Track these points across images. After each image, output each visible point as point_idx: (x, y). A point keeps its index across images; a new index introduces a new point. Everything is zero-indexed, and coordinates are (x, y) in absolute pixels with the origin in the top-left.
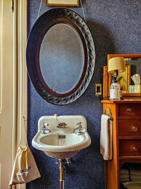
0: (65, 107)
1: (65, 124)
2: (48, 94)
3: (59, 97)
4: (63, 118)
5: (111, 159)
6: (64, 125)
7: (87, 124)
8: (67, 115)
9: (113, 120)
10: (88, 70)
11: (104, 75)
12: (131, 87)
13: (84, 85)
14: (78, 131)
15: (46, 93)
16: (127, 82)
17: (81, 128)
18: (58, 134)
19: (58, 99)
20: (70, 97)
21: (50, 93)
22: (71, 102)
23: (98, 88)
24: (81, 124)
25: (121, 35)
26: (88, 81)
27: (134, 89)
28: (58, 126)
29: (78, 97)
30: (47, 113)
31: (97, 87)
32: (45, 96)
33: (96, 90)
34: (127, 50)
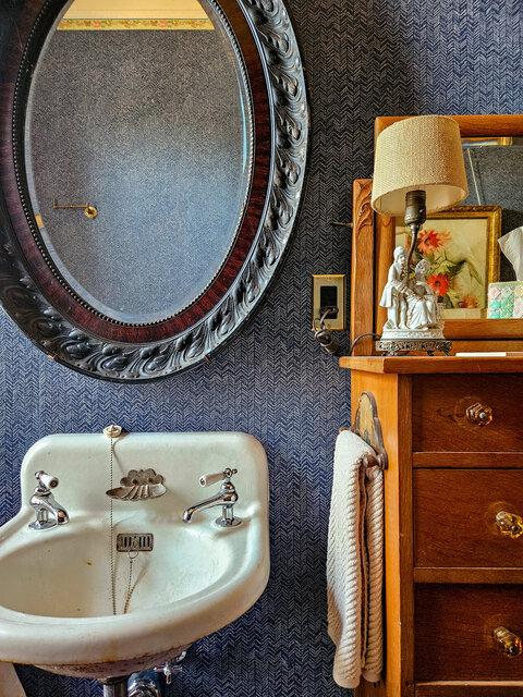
0: (157, 388)
1: (154, 478)
2: (67, 325)
3: (125, 339)
4: (147, 447)
5: (372, 678)
6: (151, 481)
7: (272, 474)
8: (170, 430)
9: (384, 467)
10: (272, 200)
11: (355, 225)
12: (496, 291)
13: (253, 279)
14: (218, 512)
15: (59, 320)
16: (484, 280)
17: (233, 498)
18: (114, 528)
19: (119, 352)
20: (179, 339)
21: (77, 322)
22: (184, 364)
23: (329, 294)
24: (234, 479)
25: (449, 18)
26: (270, 259)
27: (511, 300)
28: (117, 485)
29: (218, 338)
30: (68, 418)
31: (323, 289)
32: (55, 332)
33: (317, 305)
34: (477, 98)
